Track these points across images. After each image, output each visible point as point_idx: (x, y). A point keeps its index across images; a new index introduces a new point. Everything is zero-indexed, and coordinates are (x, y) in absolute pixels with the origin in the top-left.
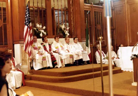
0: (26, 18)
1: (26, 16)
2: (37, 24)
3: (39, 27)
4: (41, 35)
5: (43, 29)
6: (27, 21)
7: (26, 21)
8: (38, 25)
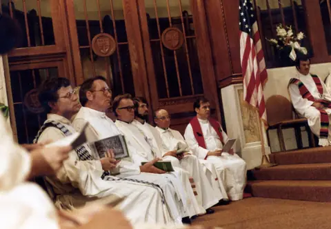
0: (241, 11)
1: (240, 8)
2: (278, 28)
3: (286, 36)
4: (293, 55)
5: (298, 41)
6: (244, 20)
7: (242, 21)
8: (281, 32)
